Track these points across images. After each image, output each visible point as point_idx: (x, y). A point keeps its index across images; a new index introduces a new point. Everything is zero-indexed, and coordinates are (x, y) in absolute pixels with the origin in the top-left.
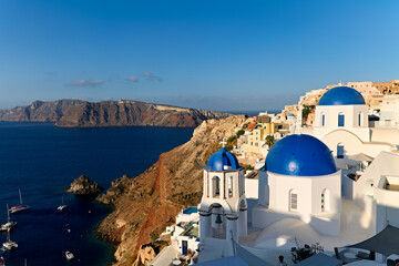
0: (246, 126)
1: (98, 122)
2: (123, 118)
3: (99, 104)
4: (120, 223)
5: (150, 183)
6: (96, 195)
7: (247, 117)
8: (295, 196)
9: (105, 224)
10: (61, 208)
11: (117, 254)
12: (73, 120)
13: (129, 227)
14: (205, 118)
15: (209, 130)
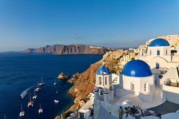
0: (124, 54)
1: (68, 53)
2: (77, 51)
3: (69, 46)
4: (76, 90)
5: (87, 75)
6: (68, 79)
7: (124, 50)
8: (133, 85)
9: (70, 91)
10: (55, 84)
11: (75, 101)
12: (59, 52)
13: (79, 92)
14: (108, 51)
15: (109, 55)
